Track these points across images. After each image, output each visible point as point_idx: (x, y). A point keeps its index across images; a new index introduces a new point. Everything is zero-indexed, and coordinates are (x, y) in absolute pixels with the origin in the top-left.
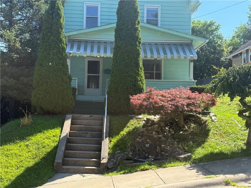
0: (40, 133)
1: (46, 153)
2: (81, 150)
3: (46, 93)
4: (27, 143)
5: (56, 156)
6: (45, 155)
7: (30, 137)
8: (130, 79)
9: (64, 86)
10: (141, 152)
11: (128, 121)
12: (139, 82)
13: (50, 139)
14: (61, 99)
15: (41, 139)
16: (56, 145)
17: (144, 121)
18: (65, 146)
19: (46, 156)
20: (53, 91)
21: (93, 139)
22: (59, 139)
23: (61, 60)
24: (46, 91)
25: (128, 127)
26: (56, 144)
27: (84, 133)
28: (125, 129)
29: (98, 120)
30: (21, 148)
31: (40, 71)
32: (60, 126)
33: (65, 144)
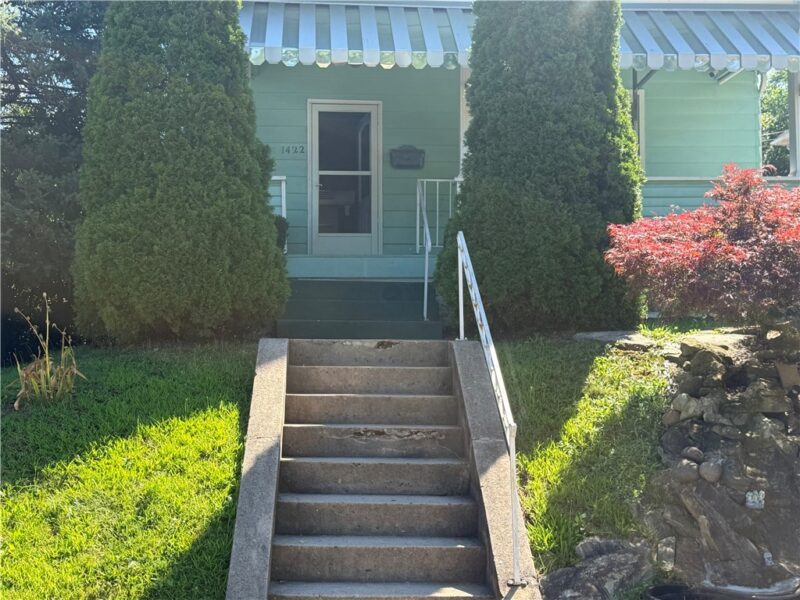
0: (124, 441)
1: (165, 563)
2: (360, 532)
3: (146, 233)
4: (50, 502)
5: (224, 577)
6: (161, 572)
7: (71, 467)
8: (581, 146)
9: (239, 196)
10: (729, 539)
11: (584, 366)
12: (622, 164)
13: (182, 471)
14: (228, 262)
15: (133, 474)
16: (219, 506)
17: (671, 359)
18: (272, 514)
19: (171, 583)
20: (183, 221)
21: (420, 468)
22: (238, 473)
23: (218, 64)
24: (146, 219)
25: (594, 396)
26: (218, 501)
27: (366, 431)
28: (582, 404)
29: (422, 363)
30: (17, 534)
31: (115, 121)
32: (233, 399)
33: (272, 499)
